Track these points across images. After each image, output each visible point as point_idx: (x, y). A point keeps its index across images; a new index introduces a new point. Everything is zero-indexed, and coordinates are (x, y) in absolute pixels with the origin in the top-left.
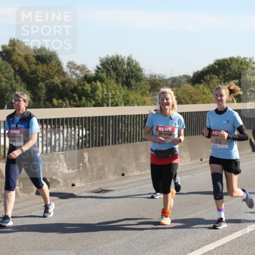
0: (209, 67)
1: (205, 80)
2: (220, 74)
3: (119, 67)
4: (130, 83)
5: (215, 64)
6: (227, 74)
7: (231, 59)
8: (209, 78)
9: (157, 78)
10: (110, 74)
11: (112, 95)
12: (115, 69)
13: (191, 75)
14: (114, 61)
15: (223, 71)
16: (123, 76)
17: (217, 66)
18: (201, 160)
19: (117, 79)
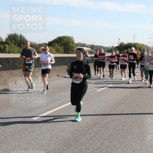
0: (55, 40)
1: (52, 45)
2: (59, 43)
3: (16, 39)
4: (21, 45)
5: (57, 38)
6: (62, 43)
7: (64, 37)
8: (54, 45)
9: (33, 43)
10: (12, 41)
11: (13, 50)
12: (14, 39)
13: (47, 43)
14: (14, 36)
15: (60, 42)
16: (18, 42)
17: (58, 40)
18: (50, 77)
19: (15, 43)
